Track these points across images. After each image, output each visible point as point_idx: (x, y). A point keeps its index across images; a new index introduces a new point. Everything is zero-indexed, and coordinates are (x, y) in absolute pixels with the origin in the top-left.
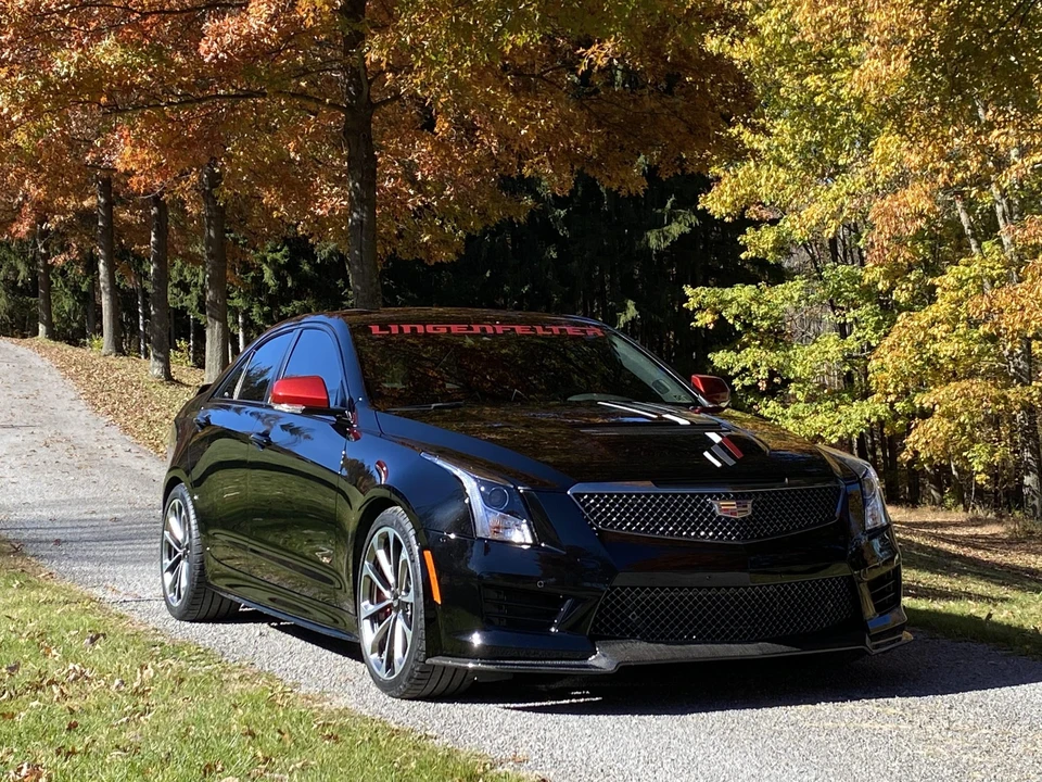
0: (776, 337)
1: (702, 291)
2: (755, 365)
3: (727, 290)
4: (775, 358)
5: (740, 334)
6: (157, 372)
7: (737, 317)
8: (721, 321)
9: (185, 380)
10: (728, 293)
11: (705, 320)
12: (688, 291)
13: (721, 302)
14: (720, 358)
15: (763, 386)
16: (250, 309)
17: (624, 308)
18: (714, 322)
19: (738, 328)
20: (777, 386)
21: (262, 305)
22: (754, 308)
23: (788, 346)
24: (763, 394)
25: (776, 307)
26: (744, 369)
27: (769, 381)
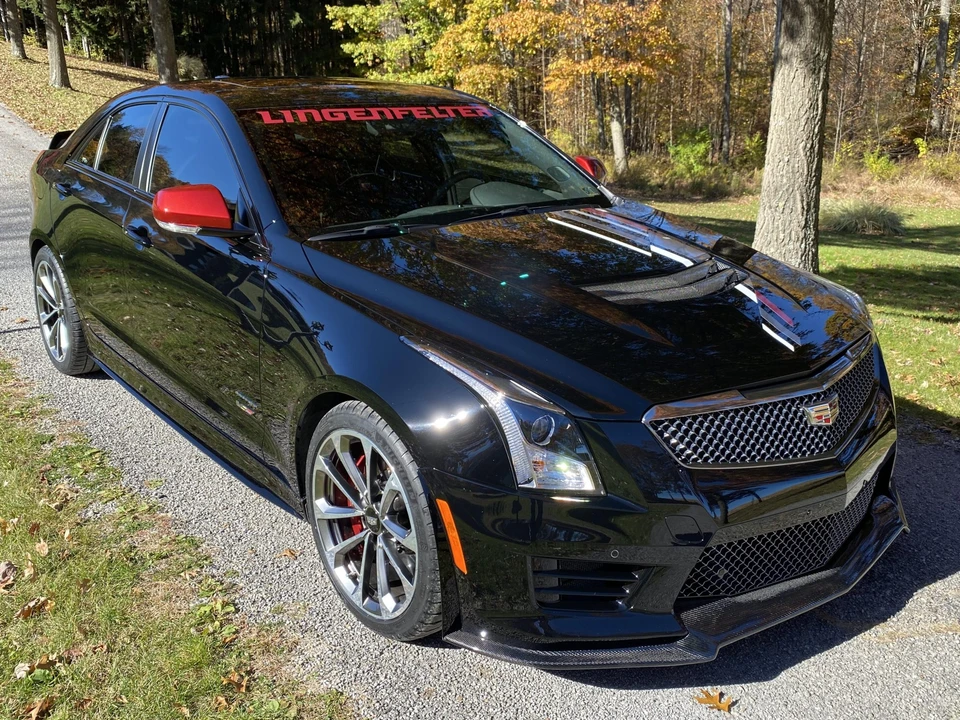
0: (376, 35)
1: (336, 9)
2: (366, 51)
3: (350, 8)
4: (376, 48)
5: (357, 34)
6: (17, 53)
7: (355, 24)
8: (347, 27)
9: (36, 59)
10: (350, 10)
11: (338, 25)
12: (328, 8)
13: (347, 15)
14: (347, 47)
15: (370, 64)
16: (71, 11)
17: (293, 17)
18: (343, 27)
19: (356, 30)
20: (378, 63)
21: (78, 9)
22: (364, 19)
23: (383, 42)
24: (369, 68)
25: (376, 19)
26: (360, 54)
27: (373, 61)
